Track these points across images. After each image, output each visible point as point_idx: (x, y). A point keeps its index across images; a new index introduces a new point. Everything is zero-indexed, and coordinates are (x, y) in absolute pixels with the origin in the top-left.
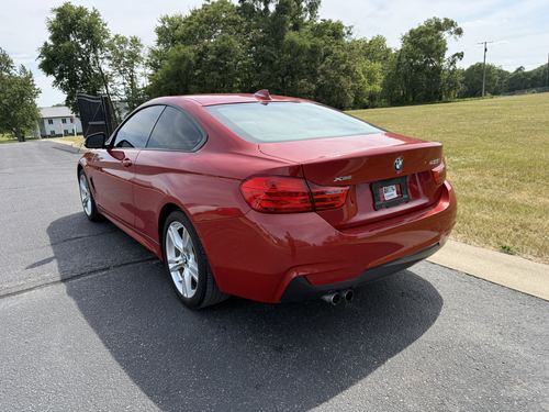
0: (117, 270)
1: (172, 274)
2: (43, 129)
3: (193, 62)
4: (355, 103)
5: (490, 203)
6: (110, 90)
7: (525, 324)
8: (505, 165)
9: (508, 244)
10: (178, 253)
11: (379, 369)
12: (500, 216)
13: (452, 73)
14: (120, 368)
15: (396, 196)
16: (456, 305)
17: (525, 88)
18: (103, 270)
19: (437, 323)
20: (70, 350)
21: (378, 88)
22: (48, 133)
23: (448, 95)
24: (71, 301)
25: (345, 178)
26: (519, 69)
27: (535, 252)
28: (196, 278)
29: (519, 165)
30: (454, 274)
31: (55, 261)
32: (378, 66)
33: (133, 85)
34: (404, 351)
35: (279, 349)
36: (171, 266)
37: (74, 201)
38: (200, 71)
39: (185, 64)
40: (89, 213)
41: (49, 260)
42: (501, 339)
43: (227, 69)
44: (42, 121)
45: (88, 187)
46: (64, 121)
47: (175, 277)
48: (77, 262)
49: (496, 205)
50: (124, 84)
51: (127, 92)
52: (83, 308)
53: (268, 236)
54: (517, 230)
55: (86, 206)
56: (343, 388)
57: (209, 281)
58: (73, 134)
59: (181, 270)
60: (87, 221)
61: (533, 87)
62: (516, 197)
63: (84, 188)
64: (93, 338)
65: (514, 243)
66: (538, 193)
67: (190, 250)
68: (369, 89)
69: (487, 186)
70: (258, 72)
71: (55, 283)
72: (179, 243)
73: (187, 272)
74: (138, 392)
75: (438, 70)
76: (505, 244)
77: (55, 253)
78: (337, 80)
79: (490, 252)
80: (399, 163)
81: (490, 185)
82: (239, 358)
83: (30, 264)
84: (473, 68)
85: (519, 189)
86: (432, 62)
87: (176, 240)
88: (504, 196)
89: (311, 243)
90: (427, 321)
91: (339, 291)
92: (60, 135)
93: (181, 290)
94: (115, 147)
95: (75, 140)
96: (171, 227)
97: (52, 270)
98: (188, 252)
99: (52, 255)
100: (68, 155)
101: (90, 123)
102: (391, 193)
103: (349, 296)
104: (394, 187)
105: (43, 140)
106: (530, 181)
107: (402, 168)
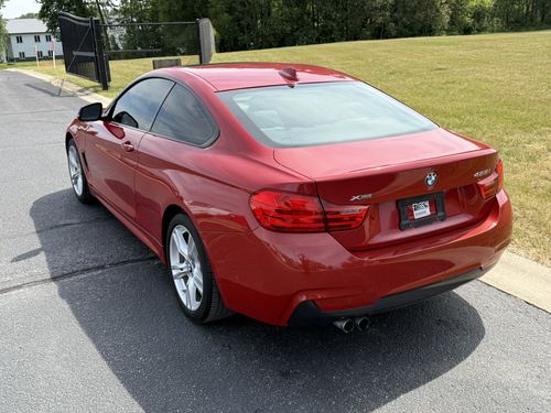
0: (114, 269)
1: (176, 281)
2: (9, 50)
10: (182, 260)
11: (388, 405)
14: (119, 382)
15: (429, 213)
18: (98, 268)
19: (469, 359)
20: (66, 359)
21: (489, 1)
22: (16, 55)
24: (64, 305)
25: (364, 196)
28: (201, 290)
31: (43, 253)
35: (285, 375)
36: (174, 272)
37: (61, 176)
40: (79, 190)
41: (35, 253)
42: (536, 383)
44: (7, 38)
45: (79, 161)
46: (37, 39)
47: (179, 284)
48: (68, 256)
52: (78, 313)
55: (76, 183)
58: (49, 58)
59: (186, 279)
60: (76, 203)
63: (73, 161)
64: (90, 348)
67: (196, 259)
71: (45, 281)
72: (183, 248)
73: (191, 281)
77: (42, 243)
80: (432, 179)
82: (242, 381)
83: (15, 256)
87: (181, 245)
90: (458, 355)
91: (353, 318)
92: (33, 59)
93: (185, 302)
94: (114, 120)
95: (54, 73)
96: (175, 230)
97: (40, 266)
98: (193, 260)
99: (39, 246)
100: (48, 99)
101: (74, 53)
102: (423, 211)
103: (363, 324)
104: (427, 203)
105: (13, 70)
107: (436, 183)
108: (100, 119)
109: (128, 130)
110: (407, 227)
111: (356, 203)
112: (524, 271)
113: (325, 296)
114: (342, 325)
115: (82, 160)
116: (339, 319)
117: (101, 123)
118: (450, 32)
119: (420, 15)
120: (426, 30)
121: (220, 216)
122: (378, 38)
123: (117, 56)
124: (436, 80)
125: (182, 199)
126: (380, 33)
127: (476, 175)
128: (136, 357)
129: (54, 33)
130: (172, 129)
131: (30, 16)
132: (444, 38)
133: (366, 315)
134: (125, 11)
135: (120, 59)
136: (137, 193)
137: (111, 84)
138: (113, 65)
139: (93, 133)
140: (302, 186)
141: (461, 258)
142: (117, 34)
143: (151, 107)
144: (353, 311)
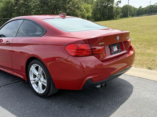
1: (33, 85)
3: (14, 3)
5: (140, 54)
9: (150, 67)
10: (35, 76)
13: (117, 8)
15: (117, 50)
16: (138, 87)
17: (143, 14)
21: (90, 15)
23: (116, 17)
25: (102, 43)
26: (140, 7)
28: (46, 85)
32: (89, 6)
34: (125, 103)
36: (32, 82)
38: (17, 7)
39: (10, 4)
42: (155, 96)
43: (28, 6)
47: (34, 86)
53: (76, 65)
54: (152, 62)
57: (52, 85)
59: (37, 83)
61: (145, 13)
62: (148, 51)
65: (151, 66)
66: (155, 50)
70: (42, 8)
72: (36, 73)
73: (40, 83)
75: (112, 7)
76: (149, 67)
79: (144, 69)
80: (118, 38)
81: (139, 48)
84: (124, 6)
85: (149, 49)
86: (110, 4)
87: (35, 71)
88: (144, 51)
89: (91, 67)
90: (130, 93)
93: (38, 91)
96: (32, 66)
98: (40, 75)
102: (115, 49)
103: (105, 85)
104: (116, 47)
106: (152, 46)
110: (113, 54)
113: (96, 76)
114: (99, 86)
144: (102, 81)
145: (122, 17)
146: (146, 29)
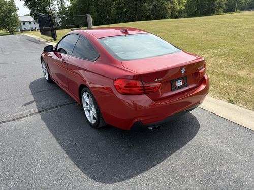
0: (62, 107)
1: (85, 112)
2: (21, 28)
4: (172, 15)
5: (228, 76)
6: (52, 8)
7: (233, 138)
8: (239, 54)
10: (87, 105)
11: (170, 157)
12: (232, 84)
14: (66, 154)
15: (182, 84)
16: (205, 128)
18: (56, 107)
19: (196, 137)
20: (45, 145)
21: (183, 7)
22: (24, 29)
23: (218, 11)
24: (43, 123)
25: (159, 79)
27: (244, 103)
28: (96, 116)
29: (245, 55)
30: (206, 112)
31: (34, 102)
33: (62, 5)
34: (181, 149)
35: (130, 147)
36: (85, 109)
37: (40, 73)
40: (47, 78)
41: (32, 102)
42: (222, 145)
44: (20, 23)
45: (46, 67)
46: (31, 23)
47: (87, 113)
48: (44, 103)
49: (231, 77)
50: (58, 5)
51: (60, 9)
52: (49, 126)
54: (238, 91)
55: (46, 75)
56: (155, 165)
57: (101, 118)
58: (35, 30)
59: (89, 112)
60: (46, 82)
62: (241, 73)
63: (44, 67)
64: (54, 140)
65: (235, 98)
66: (251, 71)
68: (179, 8)
69: (228, 66)
71: (36, 113)
72: (88, 101)
73: (91, 113)
74: (74, 165)
76: (231, 98)
77: (34, 99)
78: (163, 3)
79: (224, 102)
81: (230, 66)
82: (113, 151)
83: (24, 104)
85: (243, 68)
87: (86, 99)
88: (235, 72)
91: (155, 126)
92: (29, 30)
93: (89, 120)
94: (58, 51)
95: (37, 35)
96: (84, 93)
97: (34, 107)
98: (92, 105)
99: (33, 100)
100: (35, 44)
101: (43, 28)
102: (180, 83)
103: (159, 127)
104: (181, 80)
105: (22, 34)
106: (249, 64)
107: (185, 73)
108: (52, 51)
109: (63, 55)
110: (174, 90)
111: (156, 82)
112: (209, 101)
114: (151, 128)
115: (47, 66)
116: (149, 126)
117: (53, 52)
118: (171, 18)
119: (162, 12)
120: (164, 17)
121: (99, 88)
122: (148, 20)
123: (59, 28)
124: (169, 34)
125: (85, 81)
126: (148, 19)
127: (199, 68)
128: (72, 143)
129: (36, 21)
130: (80, 54)
131: (27, 15)
132: (169, 20)
133: (160, 124)
134: (61, 13)
135: (60, 29)
136: (68, 78)
137: (57, 38)
138: (57, 32)
139: (51, 57)
140: (134, 76)
141: (193, 100)
142: (58, 21)
143: (71, 46)
144: (154, 123)
145: (226, 11)
146: (251, 34)
